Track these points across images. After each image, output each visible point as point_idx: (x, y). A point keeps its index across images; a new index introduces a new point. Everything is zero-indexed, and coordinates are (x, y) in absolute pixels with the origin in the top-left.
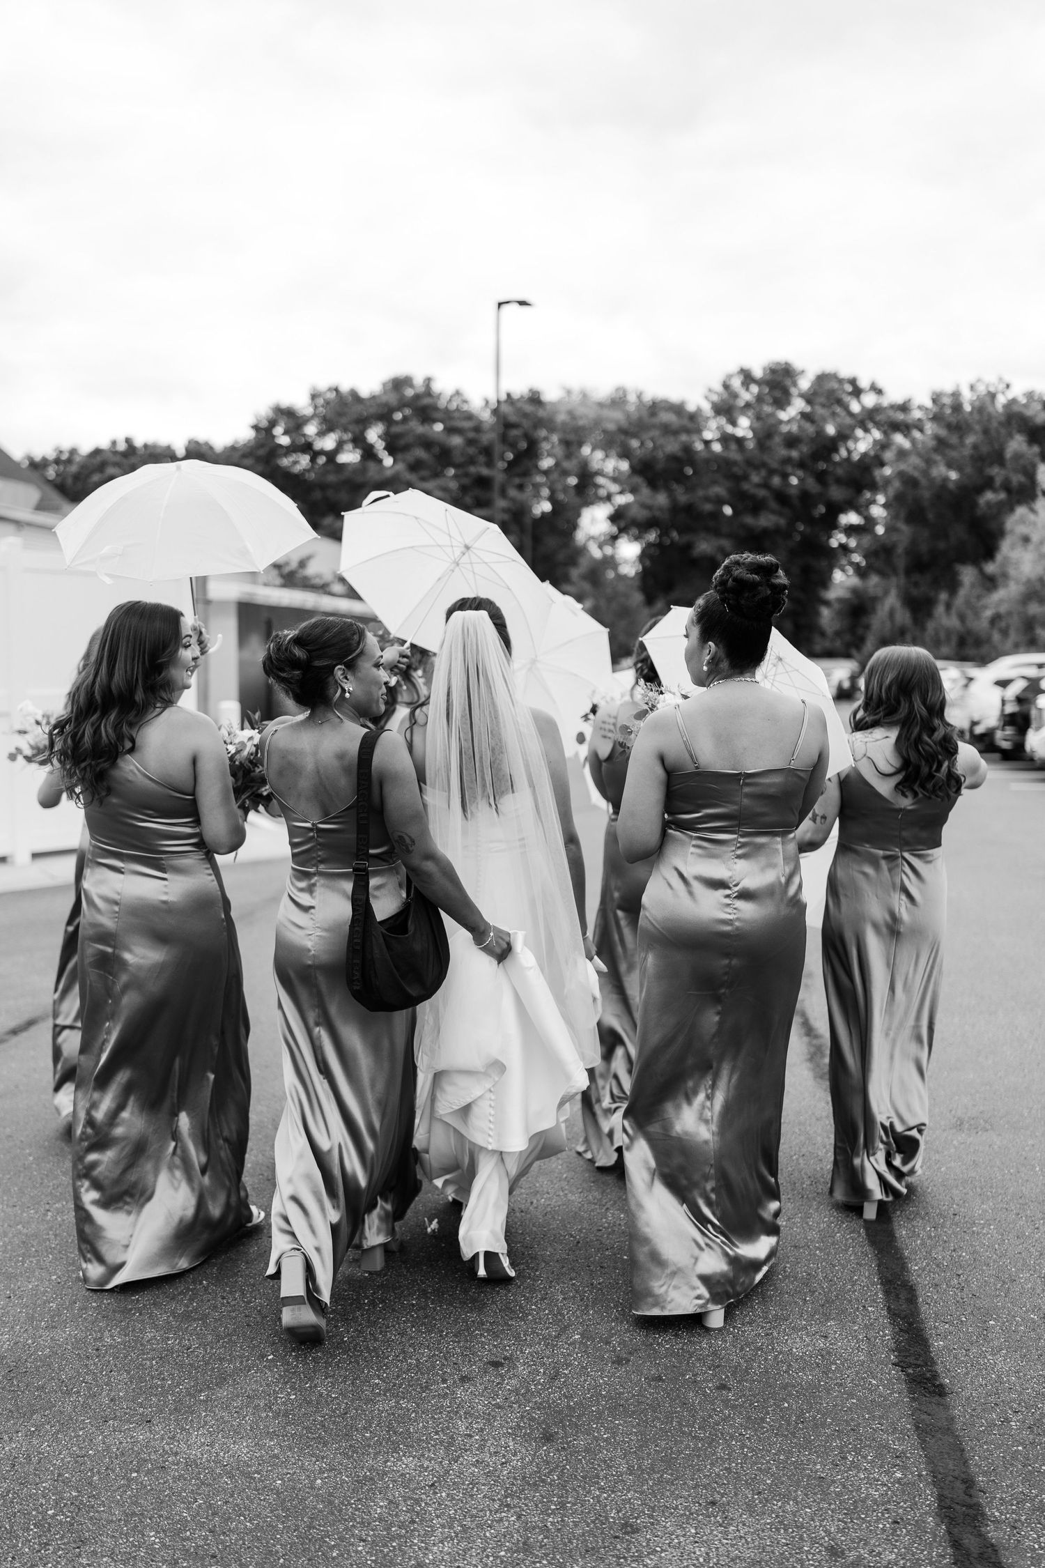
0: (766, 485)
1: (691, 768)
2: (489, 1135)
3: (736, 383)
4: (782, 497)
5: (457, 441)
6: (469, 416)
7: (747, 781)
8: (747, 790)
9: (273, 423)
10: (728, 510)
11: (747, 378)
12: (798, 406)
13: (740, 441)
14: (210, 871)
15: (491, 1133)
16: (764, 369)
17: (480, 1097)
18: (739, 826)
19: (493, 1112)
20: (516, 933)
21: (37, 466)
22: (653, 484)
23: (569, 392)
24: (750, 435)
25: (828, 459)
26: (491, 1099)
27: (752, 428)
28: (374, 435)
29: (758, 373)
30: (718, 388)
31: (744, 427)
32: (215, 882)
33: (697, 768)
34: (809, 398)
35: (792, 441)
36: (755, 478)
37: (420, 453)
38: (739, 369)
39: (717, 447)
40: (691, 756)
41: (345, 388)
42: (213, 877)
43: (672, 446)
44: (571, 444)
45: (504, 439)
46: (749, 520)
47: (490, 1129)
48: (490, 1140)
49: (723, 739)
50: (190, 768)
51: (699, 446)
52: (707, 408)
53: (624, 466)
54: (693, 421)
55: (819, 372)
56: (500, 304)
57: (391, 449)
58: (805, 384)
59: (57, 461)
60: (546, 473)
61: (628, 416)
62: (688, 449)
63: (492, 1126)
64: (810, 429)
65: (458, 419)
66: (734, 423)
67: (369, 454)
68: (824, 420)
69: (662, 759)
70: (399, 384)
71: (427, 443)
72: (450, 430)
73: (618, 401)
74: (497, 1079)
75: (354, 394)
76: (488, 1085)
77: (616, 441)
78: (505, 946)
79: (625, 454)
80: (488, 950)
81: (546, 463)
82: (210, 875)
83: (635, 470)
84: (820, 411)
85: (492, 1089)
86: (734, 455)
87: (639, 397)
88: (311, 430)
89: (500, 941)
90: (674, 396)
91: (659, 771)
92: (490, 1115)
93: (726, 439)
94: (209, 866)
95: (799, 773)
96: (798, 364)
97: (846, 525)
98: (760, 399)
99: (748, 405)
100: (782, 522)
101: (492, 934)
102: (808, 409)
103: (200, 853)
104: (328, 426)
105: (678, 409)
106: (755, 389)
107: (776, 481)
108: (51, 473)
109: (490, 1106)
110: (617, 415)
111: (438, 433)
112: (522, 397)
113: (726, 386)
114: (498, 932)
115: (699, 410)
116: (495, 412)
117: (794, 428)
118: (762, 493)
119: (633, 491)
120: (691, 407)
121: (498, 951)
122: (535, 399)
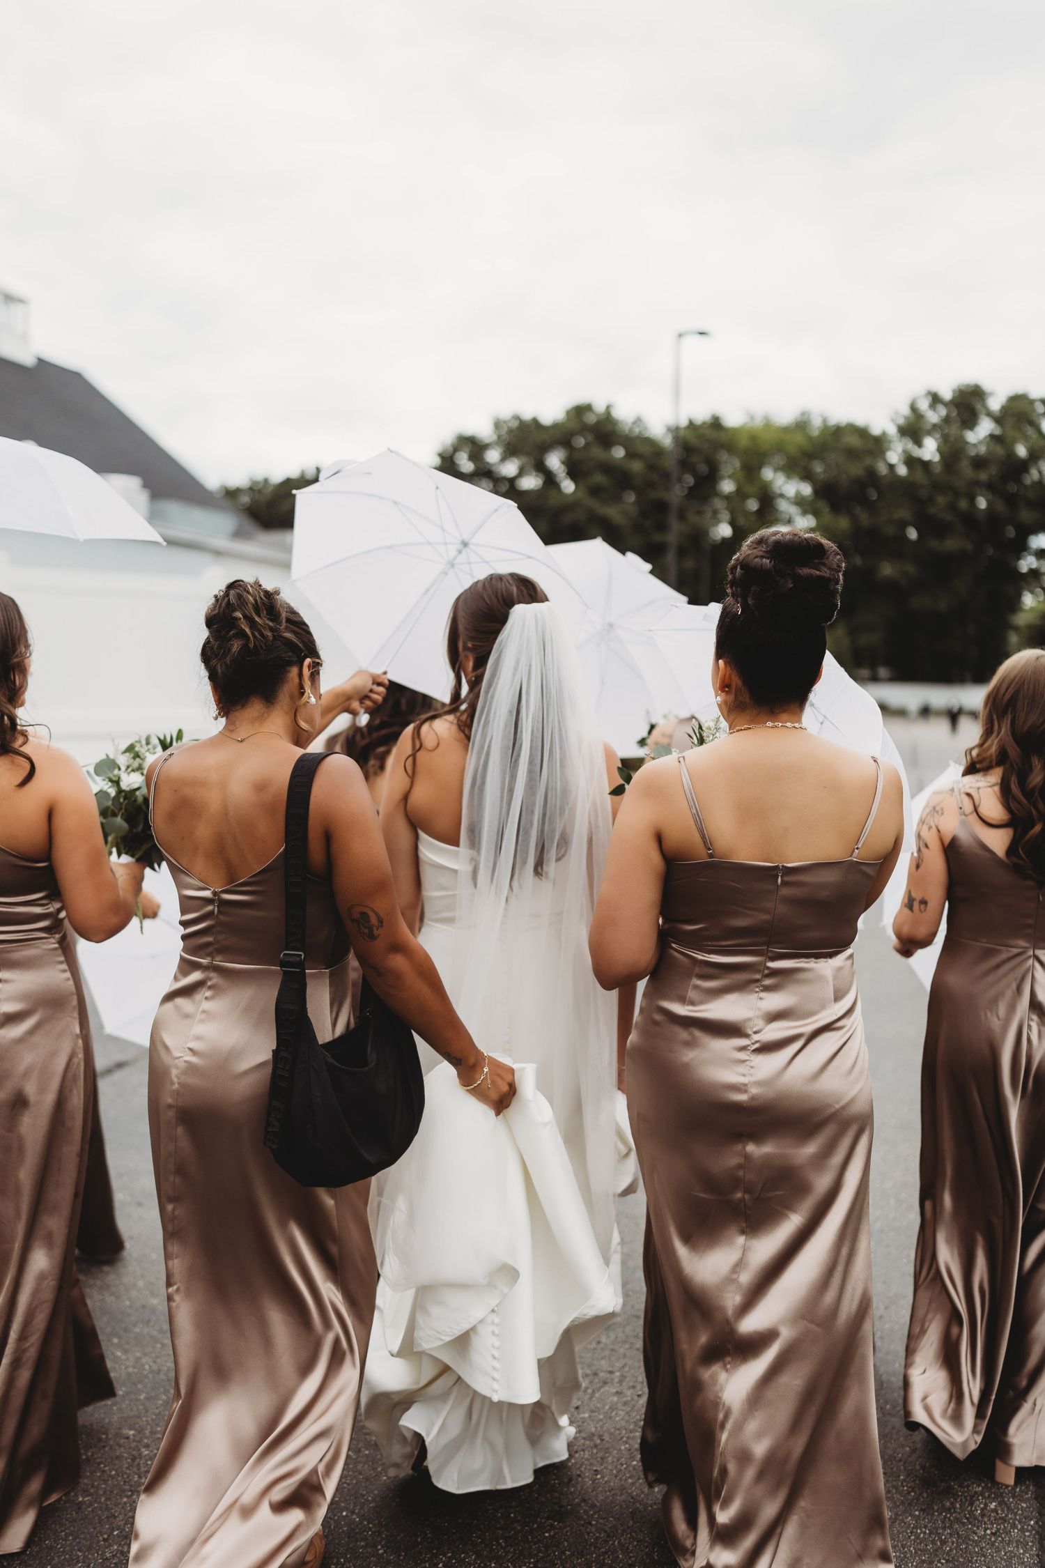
0: (952, 507)
1: (702, 856)
2: (494, 1379)
3: (924, 405)
4: (970, 519)
5: (637, 466)
6: (649, 441)
7: (787, 879)
8: (785, 891)
9: (456, 449)
10: (913, 534)
11: (935, 399)
12: (985, 428)
13: (926, 465)
14: (64, 966)
15: (496, 1375)
16: (954, 391)
17: (481, 1322)
18: (768, 944)
19: (497, 1344)
20: (524, 1069)
21: (231, 494)
22: (836, 508)
23: (752, 418)
24: (937, 458)
25: (1018, 481)
26: (493, 1323)
27: (939, 450)
28: (555, 461)
29: (947, 395)
30: (906, 411)
31: (930, 449)
32: (71, 982)
33: (711, 856)
34: (998, 420)
35: (979, 463)
36: (941, 500)
37: (599, 478)
38: (927, 392)
39: (902, 471)
40: (703, 837)
41: (527, 415)
42: (68, 975)
43: (856, 470)
44: (751, 469)
45: (685, 465)
46: (934, 544)
47: (494, 1368)
48: (496, 1386)
49: (749, 811)
50: (44, 825)
51: (883, 470)
52: (892, 430)
53: (807, 490)
54: (877, 444)
55: (1012, 393)
56: (680, 336)
57: (573, 474)
58: (995, 404)
59: (251, 489)
60: (728, 498)
61: (810, 439)
62: (872, 474)
63: (496, 1364)
64: (999, 450)
65: (639, 445)
66: (919, 443)
67: (550, 479)
68: (1014, 441)
69: (659, 838)
70: (580, 411)
71: (609, 468)
72: (631, 455)
73: (801, 425)
74: (506, 1290)
75: (535, 422)
76: (493, 1302)
77: (797, 466)
78: (505, 1088)
79: (807, 476)
80: (479, 1093)
81: (727, 486)
82: (64, 971)
83: (817, 492)
84: (1011, 433)
85: (496, 1309)
86: (920, 476)
87: (825, 421)
88: (493, 456)
89: (499, 1081)
90: (860, 420)
91: (656, 857)
92: (493, 1347)
93: (911, 461)
94: (62, 959)
95: (864, 868)
96: (986, 385)
97: (1037, 550)
98: (947, 420)
99: (935, 427)
100: (969, 547)
101: (486, 1070)
102: (998, 431)
103: (52, 940)
104: (511, 451)
105: (862, 433)
106: (943, 411)
107: (963, 504)
108: (245, 499)
109: (493, 1333)
110: (799, 439)
111: (621, 459)
112: (704, 423)
113: (913, 408)
114: (497, 1066)
115: (884, 434)
116: (676, 439)
117: (983, 449)
118: (948, 517)
119: (816, 513)
120: (876, 431)
121: (494, 1095)
122: (716, 423)
